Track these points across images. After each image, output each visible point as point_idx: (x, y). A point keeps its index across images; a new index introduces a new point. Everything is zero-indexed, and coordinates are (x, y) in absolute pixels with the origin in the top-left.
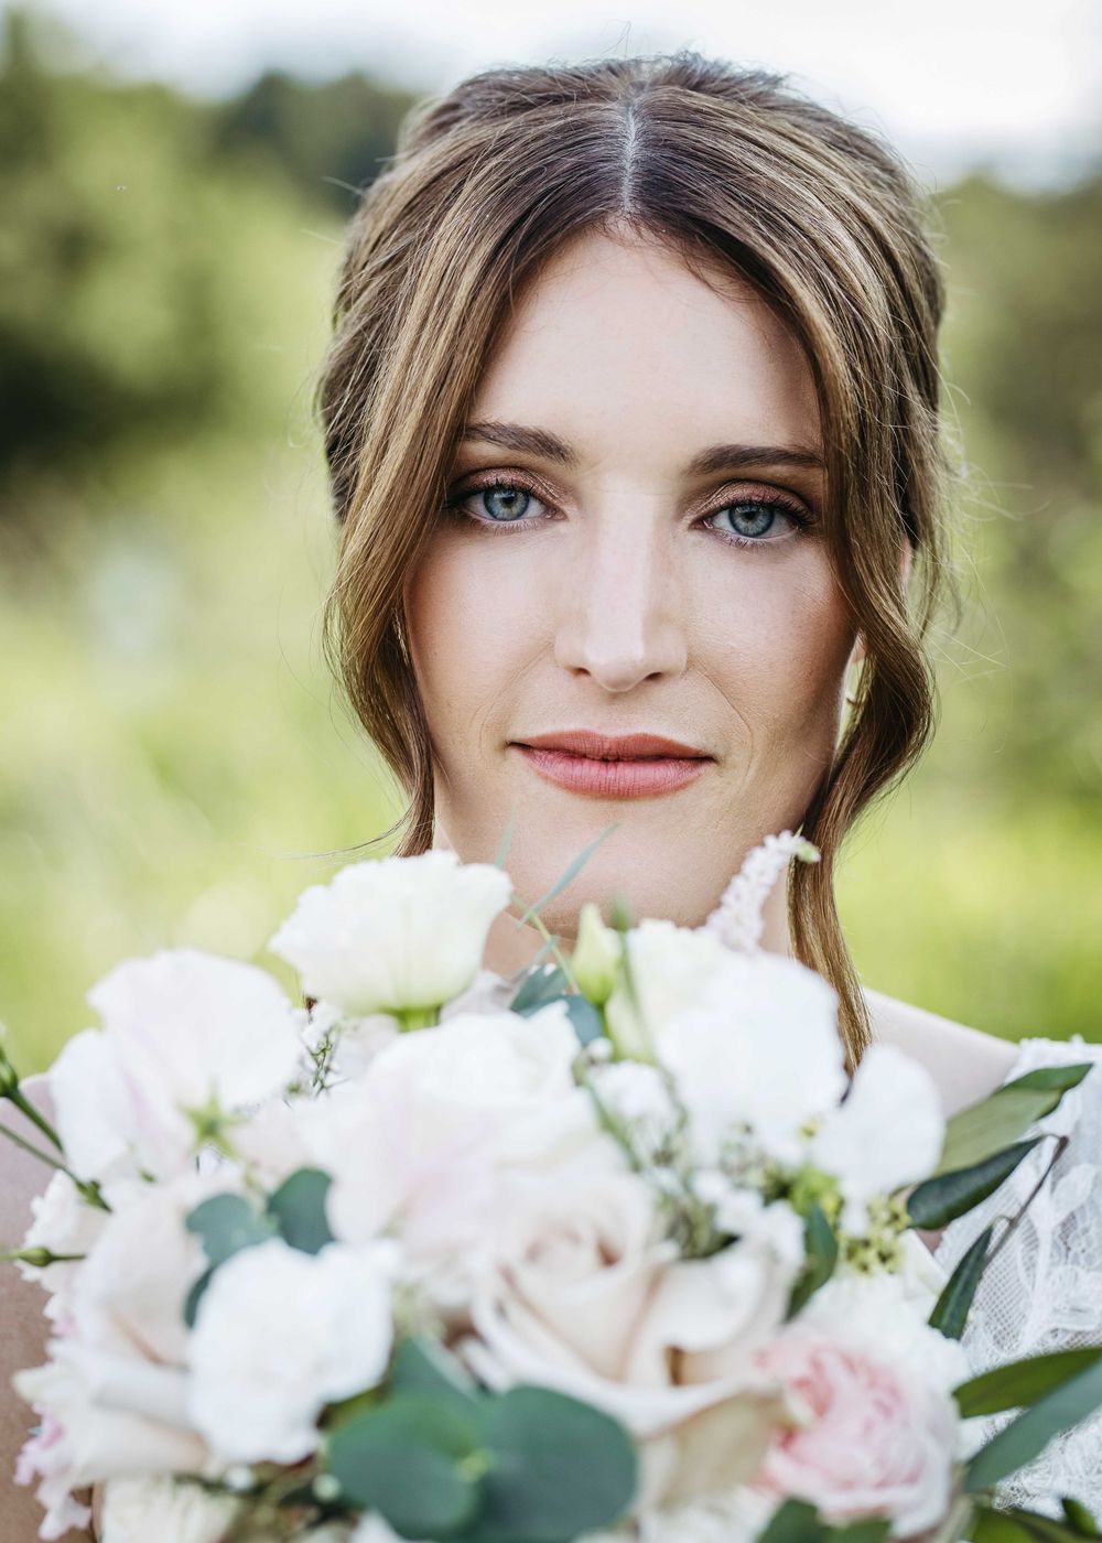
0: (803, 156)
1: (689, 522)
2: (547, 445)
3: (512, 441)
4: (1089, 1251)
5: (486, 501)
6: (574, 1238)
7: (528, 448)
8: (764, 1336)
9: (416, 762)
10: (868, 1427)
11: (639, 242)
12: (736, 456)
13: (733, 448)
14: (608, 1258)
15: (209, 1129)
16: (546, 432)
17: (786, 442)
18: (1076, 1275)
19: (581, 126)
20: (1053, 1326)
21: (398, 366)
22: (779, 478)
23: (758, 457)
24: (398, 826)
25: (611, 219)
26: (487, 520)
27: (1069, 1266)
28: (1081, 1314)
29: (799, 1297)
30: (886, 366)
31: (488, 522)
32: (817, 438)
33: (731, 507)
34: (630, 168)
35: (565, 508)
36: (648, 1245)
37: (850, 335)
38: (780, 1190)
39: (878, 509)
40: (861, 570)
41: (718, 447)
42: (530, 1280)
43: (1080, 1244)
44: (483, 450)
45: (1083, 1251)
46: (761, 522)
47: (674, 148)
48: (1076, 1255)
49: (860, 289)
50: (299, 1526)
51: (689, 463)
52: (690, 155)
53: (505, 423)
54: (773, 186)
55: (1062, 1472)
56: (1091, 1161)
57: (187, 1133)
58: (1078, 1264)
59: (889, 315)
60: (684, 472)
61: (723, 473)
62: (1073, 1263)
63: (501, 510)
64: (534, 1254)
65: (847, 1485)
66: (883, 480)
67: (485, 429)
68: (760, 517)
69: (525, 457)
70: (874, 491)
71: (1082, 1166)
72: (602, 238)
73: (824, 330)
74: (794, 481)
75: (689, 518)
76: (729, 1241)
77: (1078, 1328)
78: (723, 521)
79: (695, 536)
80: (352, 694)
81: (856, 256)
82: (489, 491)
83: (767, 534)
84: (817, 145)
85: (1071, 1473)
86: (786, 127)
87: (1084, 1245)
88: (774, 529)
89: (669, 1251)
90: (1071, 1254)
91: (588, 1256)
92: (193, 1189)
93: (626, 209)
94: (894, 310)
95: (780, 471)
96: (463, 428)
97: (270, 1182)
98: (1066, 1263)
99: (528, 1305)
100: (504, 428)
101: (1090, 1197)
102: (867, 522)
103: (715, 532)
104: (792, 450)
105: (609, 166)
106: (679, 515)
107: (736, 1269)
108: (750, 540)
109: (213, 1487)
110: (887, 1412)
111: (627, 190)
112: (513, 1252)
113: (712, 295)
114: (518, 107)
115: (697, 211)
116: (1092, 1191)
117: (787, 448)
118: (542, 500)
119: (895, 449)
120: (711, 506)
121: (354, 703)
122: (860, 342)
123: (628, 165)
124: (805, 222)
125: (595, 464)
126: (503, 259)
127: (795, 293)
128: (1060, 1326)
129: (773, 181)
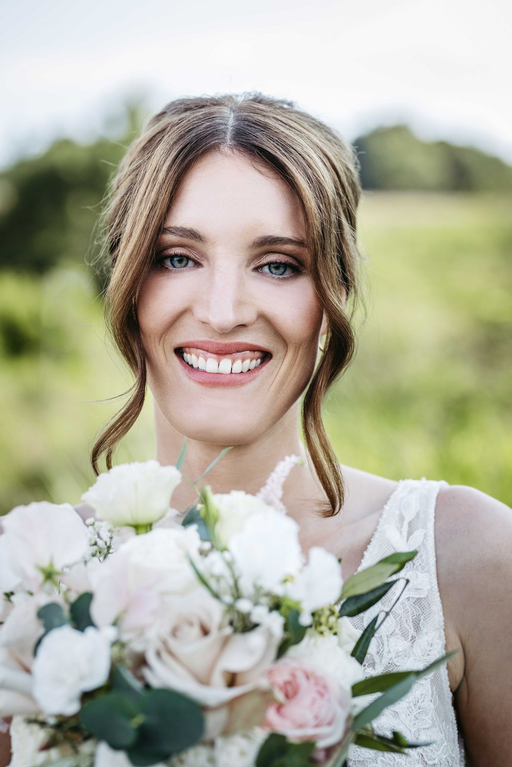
0: (300, 128)
1: (252, 268)
2: (194, 235)
3: (180, 234)
4: (422, 564)
5: (172, 261)
6: (191, 624)
7: (187, 236)
8: (268, 664)
9: (139, 364)
10: (314, 701)
11: (233, 155)
12: (271, 240)
13: (270, 237)
14: (205, 632)
15: (49, 575)
16: (194, 229)
17: (291, 235)
18: (417, 575)
19: (211, 114)
20: (407, 596)
21: (136, 206)
22: (288, 251)
23: (279, 241)
24: (131, 389)
25: (222, 146)
26: (171, 268)
27: (414, 571)
28: (419, 591)
29: (282, 650)
30: (332, 207)
31: (172, 268)
32: (304, 236)
33: (269, 264)
34: (230, 129)
35: (202, 262)
36: (220, 628)
37: (318, 194)
38: (276, 606)
39: (330, 264)
40: (324, 284)
41: (263, 236)
42: (173, 644)
43: (419, 562)
44: (169, 238)
45: (420, 565)
46: (282, 270)
47: (247, 120)
48: (417, 566)
49: (321, 177)
50: (80, 739)
51: (252, 243)
52: (254, 124)
53: (178, 226)
54: (287, 136)
55: (412, 656)
56: (423, 528)
57: (41, 577)
58: (418, 570)
59: (335, 190)
60: (250, 246)
61: (266, 248)
62: (416, 570)
63: (176, 264)
64: (174, 632)
65: (301, 726)
66: (332, 253)
67: (170, 229)
68: (281, 268)
69: (186, 241)
70: (329, 256)
71: (419, 530)
72: (219, 154)
73: (306, 189)
74: (294, 252)
75: (252, 266)
76: (256, 626)
77: (418, 597)
78: (266, 269)
79: (254, 274)
80: (115, 336)
81: (320, 164)
82: (172, 257)
83: (284, 274)
84: (306, 125)
85: (416, 656)
86: (294, 118)
87: (420, 562)
88: (287, 272)
89: (228, 630)
90: (415, 566)
91: (196, 631)
92: (43, 600)
93: (228, 143)
94: (337, 189)
95: (289, 247)
96: (161, 229)
97: (73, 597)
98: (413, 570)
99: (171, 653)
100: (178, 228)
101: (422, 542)
102: (326, 267)
103: (263, 274)
104: (294, 239)
105: (222, 127)
106: (248, 265)
107: (256, 639)
108: (277, 276)
109: (43, 724)
110: (321, 695)
111: (229, 136)
112: (165, 630)
113: (262, 176)
114: (186, 110)
115: (257, 143)
116: (423, 540)
117: (291, 238)
118: (193, 260)
119: (336, 241)
120: (261, 263)
121: (116, 340)
122: (322, 196)
123: (229, 128)
124: (299, 149)
125: (214, 243)
126: (178, 161)
127: (294, 175)
128: (411, 596)
129: (287, 135)
